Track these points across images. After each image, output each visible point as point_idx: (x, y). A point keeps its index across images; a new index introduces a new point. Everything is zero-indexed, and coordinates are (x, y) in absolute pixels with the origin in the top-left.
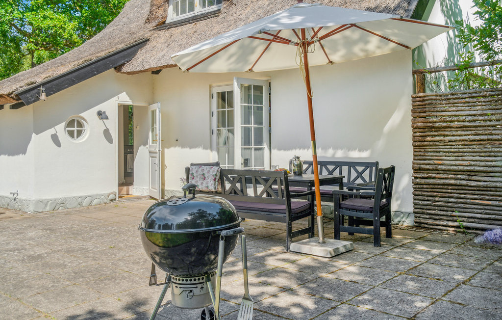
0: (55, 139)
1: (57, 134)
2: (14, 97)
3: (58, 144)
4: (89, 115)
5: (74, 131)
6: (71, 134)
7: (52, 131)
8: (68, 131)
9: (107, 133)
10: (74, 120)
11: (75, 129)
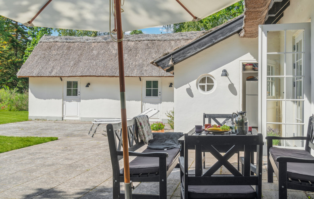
0: (189, 91)
1: (191, 88)
2: (155, 64)
3: (191, 95)
4: (216, 74)
5: (205, 86)
6: (203, 88)
7: (187, 86)
8: (200, 86)
9: (232, 87)
10: (205, 77)
11: (206, 84)
